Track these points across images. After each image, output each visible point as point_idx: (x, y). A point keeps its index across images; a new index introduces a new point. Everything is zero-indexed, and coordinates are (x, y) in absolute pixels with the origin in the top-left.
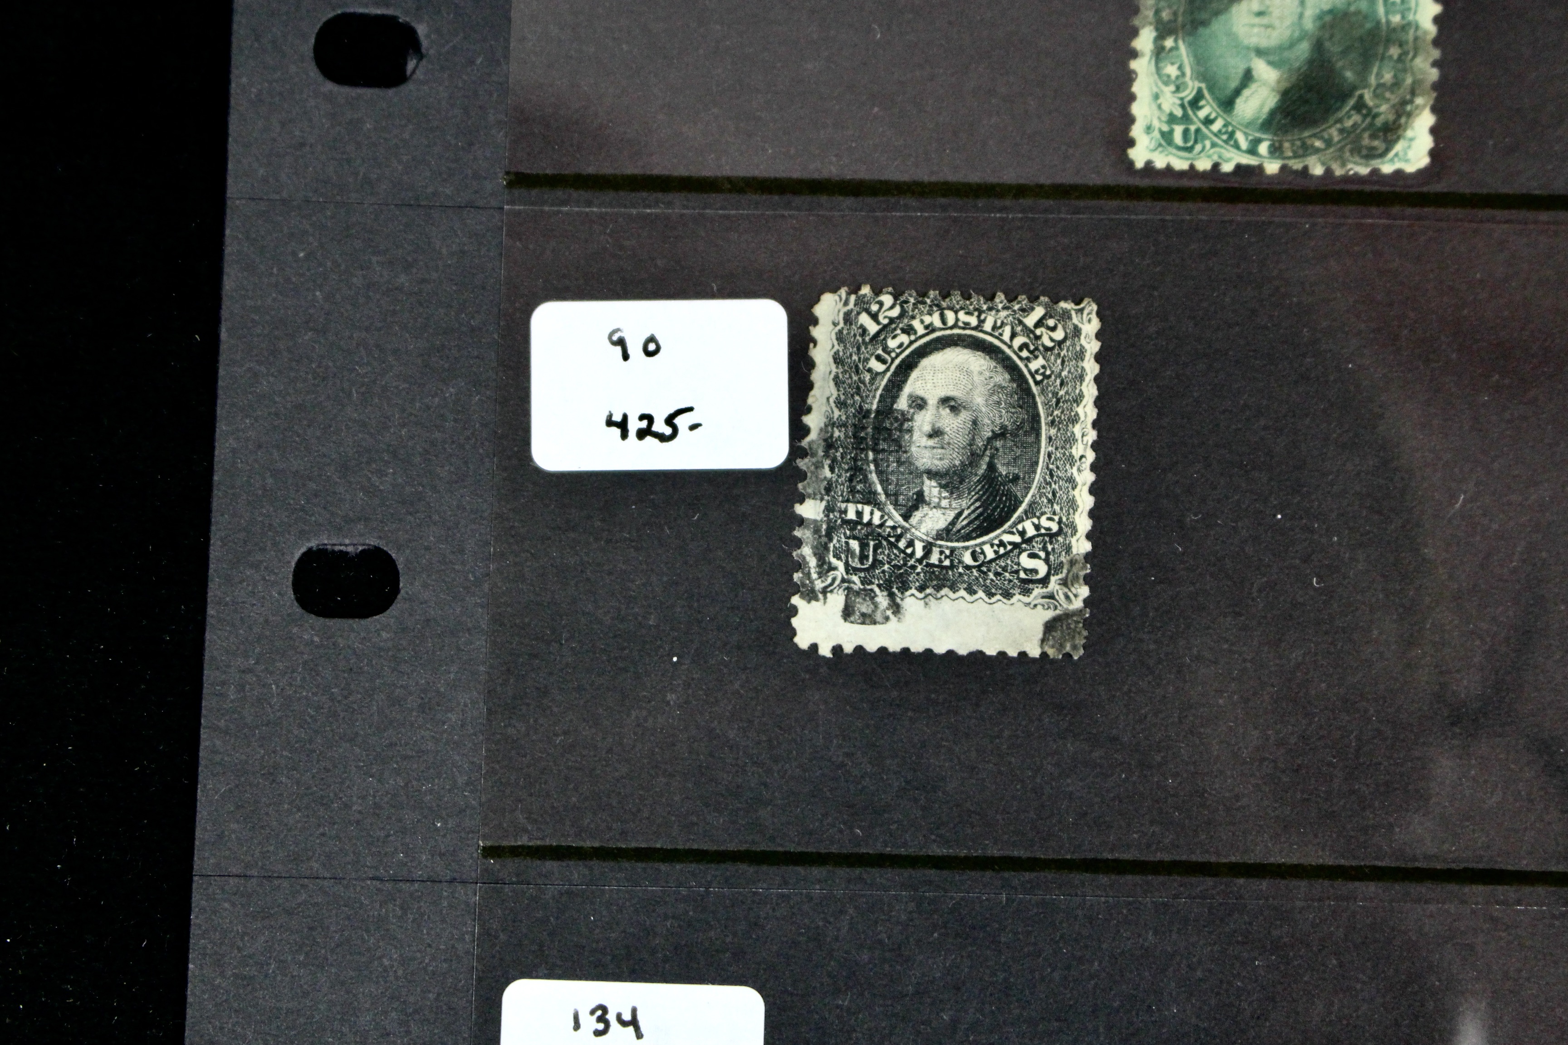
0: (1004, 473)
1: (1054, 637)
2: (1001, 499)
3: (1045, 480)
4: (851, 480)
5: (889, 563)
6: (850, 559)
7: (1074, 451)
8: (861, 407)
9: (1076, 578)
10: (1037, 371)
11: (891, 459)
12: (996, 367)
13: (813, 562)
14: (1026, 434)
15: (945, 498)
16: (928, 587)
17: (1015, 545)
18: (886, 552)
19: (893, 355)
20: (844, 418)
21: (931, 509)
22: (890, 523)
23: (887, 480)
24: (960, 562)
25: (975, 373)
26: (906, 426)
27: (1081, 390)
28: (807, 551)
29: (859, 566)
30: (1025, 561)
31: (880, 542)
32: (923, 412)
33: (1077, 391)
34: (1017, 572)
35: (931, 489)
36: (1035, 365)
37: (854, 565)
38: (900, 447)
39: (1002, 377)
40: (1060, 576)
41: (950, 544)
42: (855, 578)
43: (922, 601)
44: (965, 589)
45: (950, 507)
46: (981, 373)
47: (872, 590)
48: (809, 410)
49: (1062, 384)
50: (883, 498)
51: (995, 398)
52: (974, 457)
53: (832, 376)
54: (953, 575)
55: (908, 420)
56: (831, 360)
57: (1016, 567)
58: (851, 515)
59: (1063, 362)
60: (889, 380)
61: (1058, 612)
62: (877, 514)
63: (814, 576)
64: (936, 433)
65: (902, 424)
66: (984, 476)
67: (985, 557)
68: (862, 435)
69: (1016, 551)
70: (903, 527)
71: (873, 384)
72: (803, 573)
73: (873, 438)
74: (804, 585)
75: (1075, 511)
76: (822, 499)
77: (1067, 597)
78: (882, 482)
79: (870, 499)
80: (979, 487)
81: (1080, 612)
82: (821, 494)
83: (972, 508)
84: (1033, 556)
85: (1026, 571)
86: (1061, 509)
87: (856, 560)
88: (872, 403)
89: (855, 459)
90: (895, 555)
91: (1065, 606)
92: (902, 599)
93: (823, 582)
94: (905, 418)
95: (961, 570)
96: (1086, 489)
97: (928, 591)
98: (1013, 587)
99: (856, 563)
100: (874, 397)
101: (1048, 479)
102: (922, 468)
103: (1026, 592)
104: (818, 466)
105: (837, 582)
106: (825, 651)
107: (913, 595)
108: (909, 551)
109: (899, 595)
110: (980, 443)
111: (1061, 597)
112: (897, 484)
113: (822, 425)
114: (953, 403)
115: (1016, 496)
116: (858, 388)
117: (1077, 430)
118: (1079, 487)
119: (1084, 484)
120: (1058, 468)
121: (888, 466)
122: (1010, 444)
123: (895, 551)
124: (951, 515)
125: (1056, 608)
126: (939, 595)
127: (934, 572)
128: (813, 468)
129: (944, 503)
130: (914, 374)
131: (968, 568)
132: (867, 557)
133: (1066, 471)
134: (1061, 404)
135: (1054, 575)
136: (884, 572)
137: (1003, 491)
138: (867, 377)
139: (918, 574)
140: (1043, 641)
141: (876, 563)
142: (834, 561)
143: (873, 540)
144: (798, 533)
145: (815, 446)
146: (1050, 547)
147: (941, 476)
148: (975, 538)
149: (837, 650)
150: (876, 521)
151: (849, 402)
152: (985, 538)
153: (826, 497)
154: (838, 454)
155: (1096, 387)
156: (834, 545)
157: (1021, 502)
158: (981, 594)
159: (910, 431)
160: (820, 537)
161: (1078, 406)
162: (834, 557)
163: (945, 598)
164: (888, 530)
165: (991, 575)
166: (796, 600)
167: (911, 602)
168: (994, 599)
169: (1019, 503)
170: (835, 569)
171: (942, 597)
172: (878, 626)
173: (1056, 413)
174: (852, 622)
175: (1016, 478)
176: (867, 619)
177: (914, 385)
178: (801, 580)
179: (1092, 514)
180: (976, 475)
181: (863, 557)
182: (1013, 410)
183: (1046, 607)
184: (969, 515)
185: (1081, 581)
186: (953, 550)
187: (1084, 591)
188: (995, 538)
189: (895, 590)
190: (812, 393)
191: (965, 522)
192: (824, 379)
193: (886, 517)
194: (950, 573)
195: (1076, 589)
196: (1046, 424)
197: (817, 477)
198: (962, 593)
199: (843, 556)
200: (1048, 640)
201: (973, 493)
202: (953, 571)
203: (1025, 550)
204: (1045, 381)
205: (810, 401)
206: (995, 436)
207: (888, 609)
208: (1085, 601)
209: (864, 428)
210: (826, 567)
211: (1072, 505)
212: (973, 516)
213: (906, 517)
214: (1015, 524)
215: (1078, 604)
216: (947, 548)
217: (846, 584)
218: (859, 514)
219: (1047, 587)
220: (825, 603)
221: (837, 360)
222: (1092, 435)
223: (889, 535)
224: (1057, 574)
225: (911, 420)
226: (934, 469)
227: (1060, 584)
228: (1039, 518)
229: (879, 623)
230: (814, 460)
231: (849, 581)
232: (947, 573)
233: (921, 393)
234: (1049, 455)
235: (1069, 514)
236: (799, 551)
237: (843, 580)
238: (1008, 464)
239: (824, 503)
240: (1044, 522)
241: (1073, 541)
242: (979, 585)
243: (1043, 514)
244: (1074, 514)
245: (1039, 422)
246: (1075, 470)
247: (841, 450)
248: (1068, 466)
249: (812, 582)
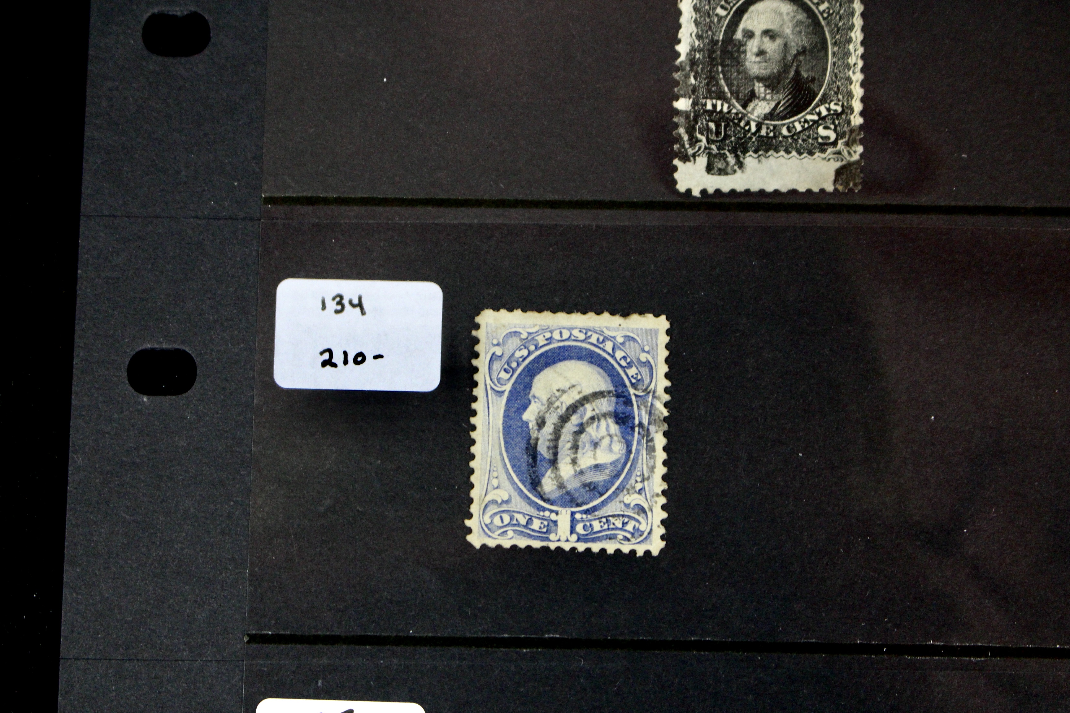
0: (806, 76)
1: (842, 179)
2: (804, 93)
3: (832, 79)
4: (708, 84)
5: (735, 136)
6: (709, 135)
7: (850, 60)
8: (712, 38)
9: (854, 141)
10: (824, 11)
11: (733, 70)
12: (797, 10)
13: (686, 138)
14: (819, 51)
15: (768, 94)
16: (760, 150)
17: (815, 122)
18: (733, 129)
19: (732, 4)
20: (702, 46)
21: (760, 101)
22: (734, 111)
23: (731, 84)
24: (780, 134)
25: (785, 14)
26: (742, 49)
27: (852, 22)
28: (682, 131)
29: (715, 138)
30: (822, 131)
31: (728, 123)
32: (752, 41)
33: (850, 23)
34: (817, 138)
35: (759, 88)
36: (823, 7)
37: (712, 138)
38: (739, 63)
39: (802, 16)
40: (844, 140)
41: (773, 123)
42: (713, 147)
43: (757, 159)
44: (784, 151)
45: (772, 99)
46: (788, 14)
47: (724, 154)
48: (679, 42)
49: (840, 18)
50: (729, 95)
51: (798, 29)
52: (785, 68)
53: (693, 19)
54: (776, 142)
55: (743, 45)
56: (692, 9)
57: (815, 136)
58: (709, 107)
59: (840, 5)
60: (730, 21)
61: (844, 163)
62: (726, 106)
63: (687, 146)
64: (761, 53)
65: (739, 49)
66: (793, 79)
67: (796, 130)
68: (714, 56)
69: (815, 126)
70: (742, 113)
71: (719, 24)
72: (680, 144)
73: (721, 57)
74: (680, 152)
75: (852, 98)
76: (690, 98)
77: (849, 153)
78: (728, 85)
79: (721, 96)
80: (790, 86)
81: (857, 162)
82: (689, 93)
83: (786, 99)
84: (826, 128)
85: (822, 138)
86: (843, 97)
87: (714, 135)
88: (719, 36)
89: (710, 71)
90: (738, 131)
91: (848, 158)
92: (744, 159)
93: (692, 149)
94: (741, 44)
95: (781, 139)
96: (858, 85)
97: (760, 153)
98: (815, 148)
99: (713, 137)
100: (720, 31)
101: (834, 78)
102: (753, 75)
103: (823, 151)
104: (687, 77)
105: (702, 149)
106: (696, 193)
107: (750, 156)
108: (747, 128)
109: (742, 156)
110: (789, 58)
111: (845, 153)
112: (737, 86)
113: (688, 51)
114: (771, 34)
115: (814, 91)
116: (710, 27)
117: (851, 47)
118: (854, 84)
119: (857, 81)
120: (840, 72)
121: (731, 75)
122: (808, 58)
123: (738, 128)
124: (773, 104)
125: (842, 160)
126: (767, 155)
127: (763, 141)
128: (683, 78)
129: (768, 97)
130: (746, 16)
131: (785, 137)
132: (720, 133)
133: (845, 73)
134: (840, 31)
135: (840, 139)
136: (731, 142)
137: (806, 88)
138: (716, 20)
139: (754, 142)
140: (835, 181)
141: (727, 137)
142: (699, 136)
143: (724, 122)
144: (675, 120)
145: (684, 64)
146: (837, 122)
147: (766, 80)
148: (789, 118)
149: (704, 192)
150: (725, 109)
151: (704, 35)
152: (795, 118)
153: (692, 96)
154: (699, 69)
155: (862, 20)
156: (699, 127)
157: (818, 94)
158: (794, 153)
159: (745, 52)
160: (690, 121)
161: (851, 31)
162: (699, 133)
163: (771, 157)
164: (733, 115)
165: (800, 141)
166: (676, 162)
167: (750, 160)
168: (803, 156)
169: (815, 95)
170: (700, 141)
171: (769, 156)
172: (730, 177)
173: (837, 37)
174: (713, 174)
175: (813, 80)
176: (722, 172)
177: (747, 22)
178: (678, 149)
179: (863, 100)
180: (788, 78)
181: (718, 133)
182: (810, 36)
183: (836, 160)
184: (784, 104)
185: (858, 142)
186: (775, 126)
187: (860, 149)
188: (802, 117)
189: (739, 153)
190: (681, 31)
191: (782, 109)
192: (688, 21)
193: (731, 107)
194: (774, 141)
195: (855, 148)
196: (832, 44)
197: (686, 84)
198: (782, 153)
199: (705, 133)
200: (838, 180)
201: (786, 90)
202: (775, 139)
203: (821, 124)
204: (829, 18)
205: (680, 36)
206: (799, 53)
207: (735, 165)
208: (862, 155)
209: (714, 52)
210: (694, 140)
211: (850, 95)
212: (787, 104)
213: (745, 106)
214: (814, 108)
215: (856, 157)
216: (771, 125)
217: (708, 151)
218: (714, 106)
219: (836, 147)
220: (695, 163)
221: (696, 9)
222: (861, 50)
223: (734, 119)
224: (842, 139)
225: (745, 45)
226: (761, 76)
227: (844, 145)
228: (829, 104)
229: (730, 174)
230: (684, 73)
231: (710, 149)
232: (772, 141)
233: (750, 28)
234: (834, 64)
235: (848, 101)
236: (677, 131)
237: (706, 148)
238: (808, 71)
239: (691, 100)
240: (833, 106)
241: (852, 117)
242: (793, 148)
243: (831, 101)
244: (852, 100)
245: (827, 43)
246: (851, 73)
247: (701, 66)
248: (846, 70)
249: (686, 150)
